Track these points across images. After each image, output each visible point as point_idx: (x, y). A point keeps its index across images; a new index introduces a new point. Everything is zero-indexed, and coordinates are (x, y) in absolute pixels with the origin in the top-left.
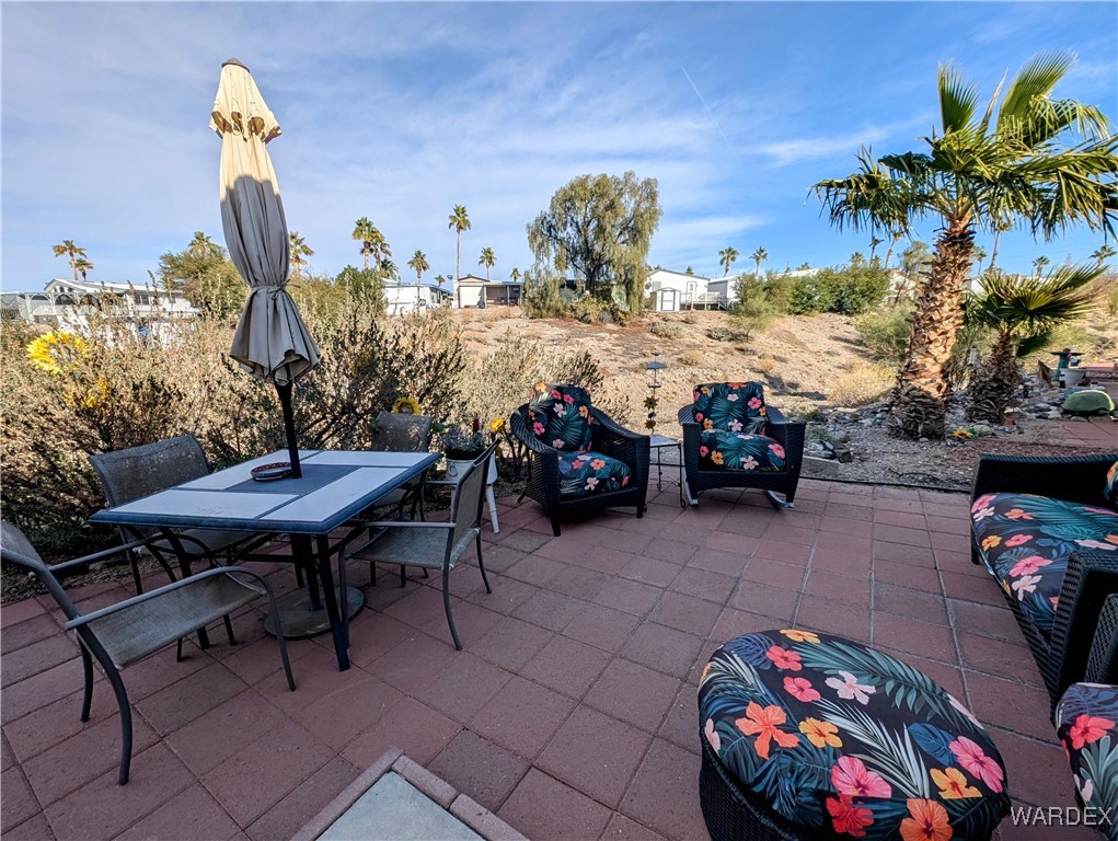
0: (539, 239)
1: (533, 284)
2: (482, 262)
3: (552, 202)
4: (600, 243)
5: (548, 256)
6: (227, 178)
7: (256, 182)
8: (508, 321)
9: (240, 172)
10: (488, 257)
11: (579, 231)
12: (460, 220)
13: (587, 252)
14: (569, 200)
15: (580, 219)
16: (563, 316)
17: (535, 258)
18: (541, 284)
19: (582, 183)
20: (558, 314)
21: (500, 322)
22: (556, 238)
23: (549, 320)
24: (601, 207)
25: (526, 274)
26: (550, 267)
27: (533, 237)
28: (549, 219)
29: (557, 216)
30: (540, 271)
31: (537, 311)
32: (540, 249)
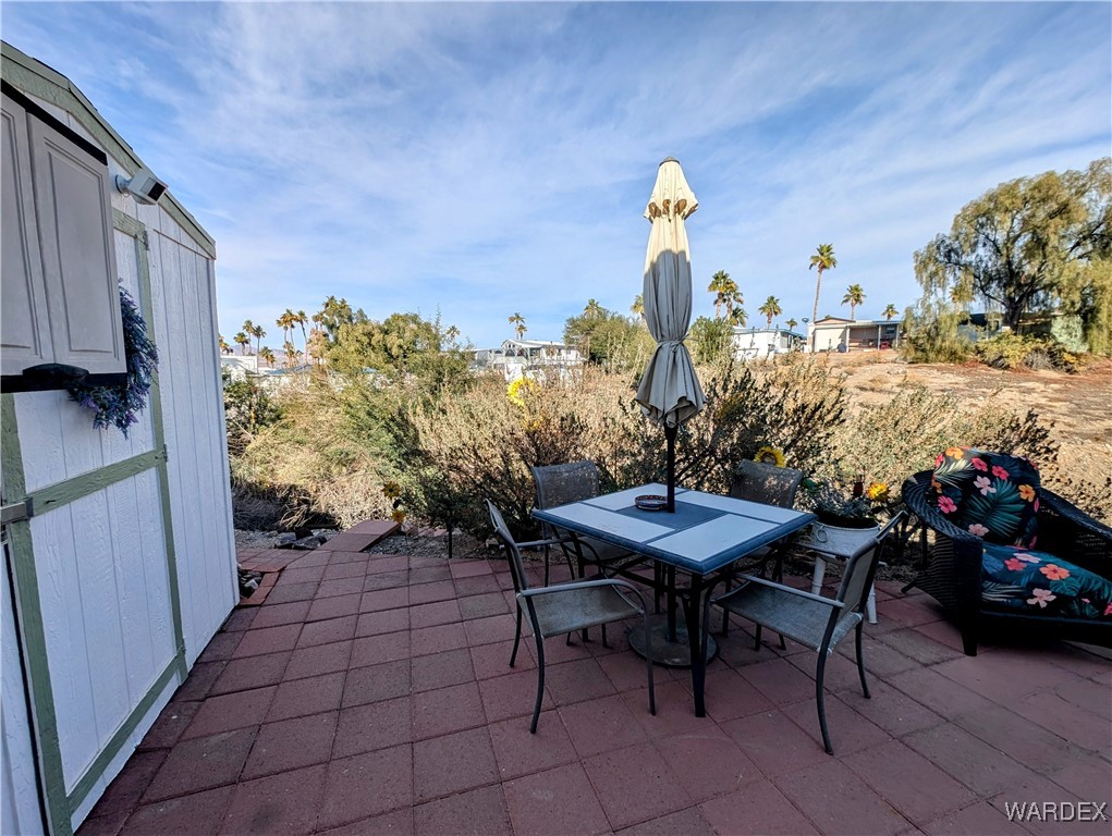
0: (932, 268)
1: (918, 321)
2: (846, 301)
3: (956, 221)
4: (1036, 263)
5: (943, 287)
6: (652, 255)
7: (674, 254)
8: (877, 366)
9: (662, 249)
10: (856, 295)
11: (998, 250)
12: (824, 259)
13: (1010, 276)
14: (984, 215)
15: (1001, 237)
16: (962, 360)
17: (923, 291)
18: (929, 321)
19: (1010, 190)
20: (953, 356)
21: (867, 368)
22: (957, 263)
23: (939, 364)
24: (1041, 214)
25: (909, 311)
26: (947, 300)
27: (922, 265)
28: (948, 242)
29: (961, 237)
30: (930, 305)
31: (920, 354)
32: (932, 280)
